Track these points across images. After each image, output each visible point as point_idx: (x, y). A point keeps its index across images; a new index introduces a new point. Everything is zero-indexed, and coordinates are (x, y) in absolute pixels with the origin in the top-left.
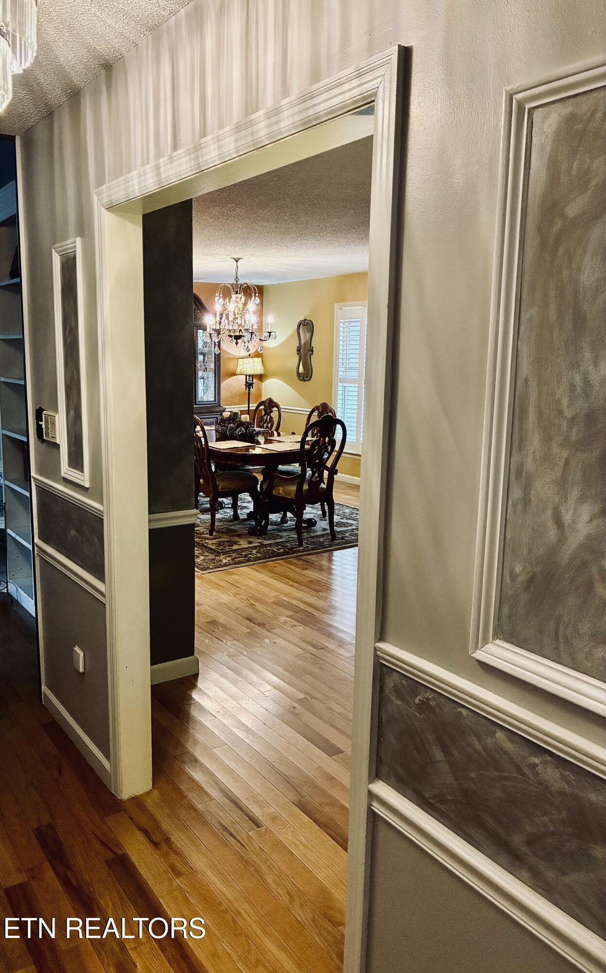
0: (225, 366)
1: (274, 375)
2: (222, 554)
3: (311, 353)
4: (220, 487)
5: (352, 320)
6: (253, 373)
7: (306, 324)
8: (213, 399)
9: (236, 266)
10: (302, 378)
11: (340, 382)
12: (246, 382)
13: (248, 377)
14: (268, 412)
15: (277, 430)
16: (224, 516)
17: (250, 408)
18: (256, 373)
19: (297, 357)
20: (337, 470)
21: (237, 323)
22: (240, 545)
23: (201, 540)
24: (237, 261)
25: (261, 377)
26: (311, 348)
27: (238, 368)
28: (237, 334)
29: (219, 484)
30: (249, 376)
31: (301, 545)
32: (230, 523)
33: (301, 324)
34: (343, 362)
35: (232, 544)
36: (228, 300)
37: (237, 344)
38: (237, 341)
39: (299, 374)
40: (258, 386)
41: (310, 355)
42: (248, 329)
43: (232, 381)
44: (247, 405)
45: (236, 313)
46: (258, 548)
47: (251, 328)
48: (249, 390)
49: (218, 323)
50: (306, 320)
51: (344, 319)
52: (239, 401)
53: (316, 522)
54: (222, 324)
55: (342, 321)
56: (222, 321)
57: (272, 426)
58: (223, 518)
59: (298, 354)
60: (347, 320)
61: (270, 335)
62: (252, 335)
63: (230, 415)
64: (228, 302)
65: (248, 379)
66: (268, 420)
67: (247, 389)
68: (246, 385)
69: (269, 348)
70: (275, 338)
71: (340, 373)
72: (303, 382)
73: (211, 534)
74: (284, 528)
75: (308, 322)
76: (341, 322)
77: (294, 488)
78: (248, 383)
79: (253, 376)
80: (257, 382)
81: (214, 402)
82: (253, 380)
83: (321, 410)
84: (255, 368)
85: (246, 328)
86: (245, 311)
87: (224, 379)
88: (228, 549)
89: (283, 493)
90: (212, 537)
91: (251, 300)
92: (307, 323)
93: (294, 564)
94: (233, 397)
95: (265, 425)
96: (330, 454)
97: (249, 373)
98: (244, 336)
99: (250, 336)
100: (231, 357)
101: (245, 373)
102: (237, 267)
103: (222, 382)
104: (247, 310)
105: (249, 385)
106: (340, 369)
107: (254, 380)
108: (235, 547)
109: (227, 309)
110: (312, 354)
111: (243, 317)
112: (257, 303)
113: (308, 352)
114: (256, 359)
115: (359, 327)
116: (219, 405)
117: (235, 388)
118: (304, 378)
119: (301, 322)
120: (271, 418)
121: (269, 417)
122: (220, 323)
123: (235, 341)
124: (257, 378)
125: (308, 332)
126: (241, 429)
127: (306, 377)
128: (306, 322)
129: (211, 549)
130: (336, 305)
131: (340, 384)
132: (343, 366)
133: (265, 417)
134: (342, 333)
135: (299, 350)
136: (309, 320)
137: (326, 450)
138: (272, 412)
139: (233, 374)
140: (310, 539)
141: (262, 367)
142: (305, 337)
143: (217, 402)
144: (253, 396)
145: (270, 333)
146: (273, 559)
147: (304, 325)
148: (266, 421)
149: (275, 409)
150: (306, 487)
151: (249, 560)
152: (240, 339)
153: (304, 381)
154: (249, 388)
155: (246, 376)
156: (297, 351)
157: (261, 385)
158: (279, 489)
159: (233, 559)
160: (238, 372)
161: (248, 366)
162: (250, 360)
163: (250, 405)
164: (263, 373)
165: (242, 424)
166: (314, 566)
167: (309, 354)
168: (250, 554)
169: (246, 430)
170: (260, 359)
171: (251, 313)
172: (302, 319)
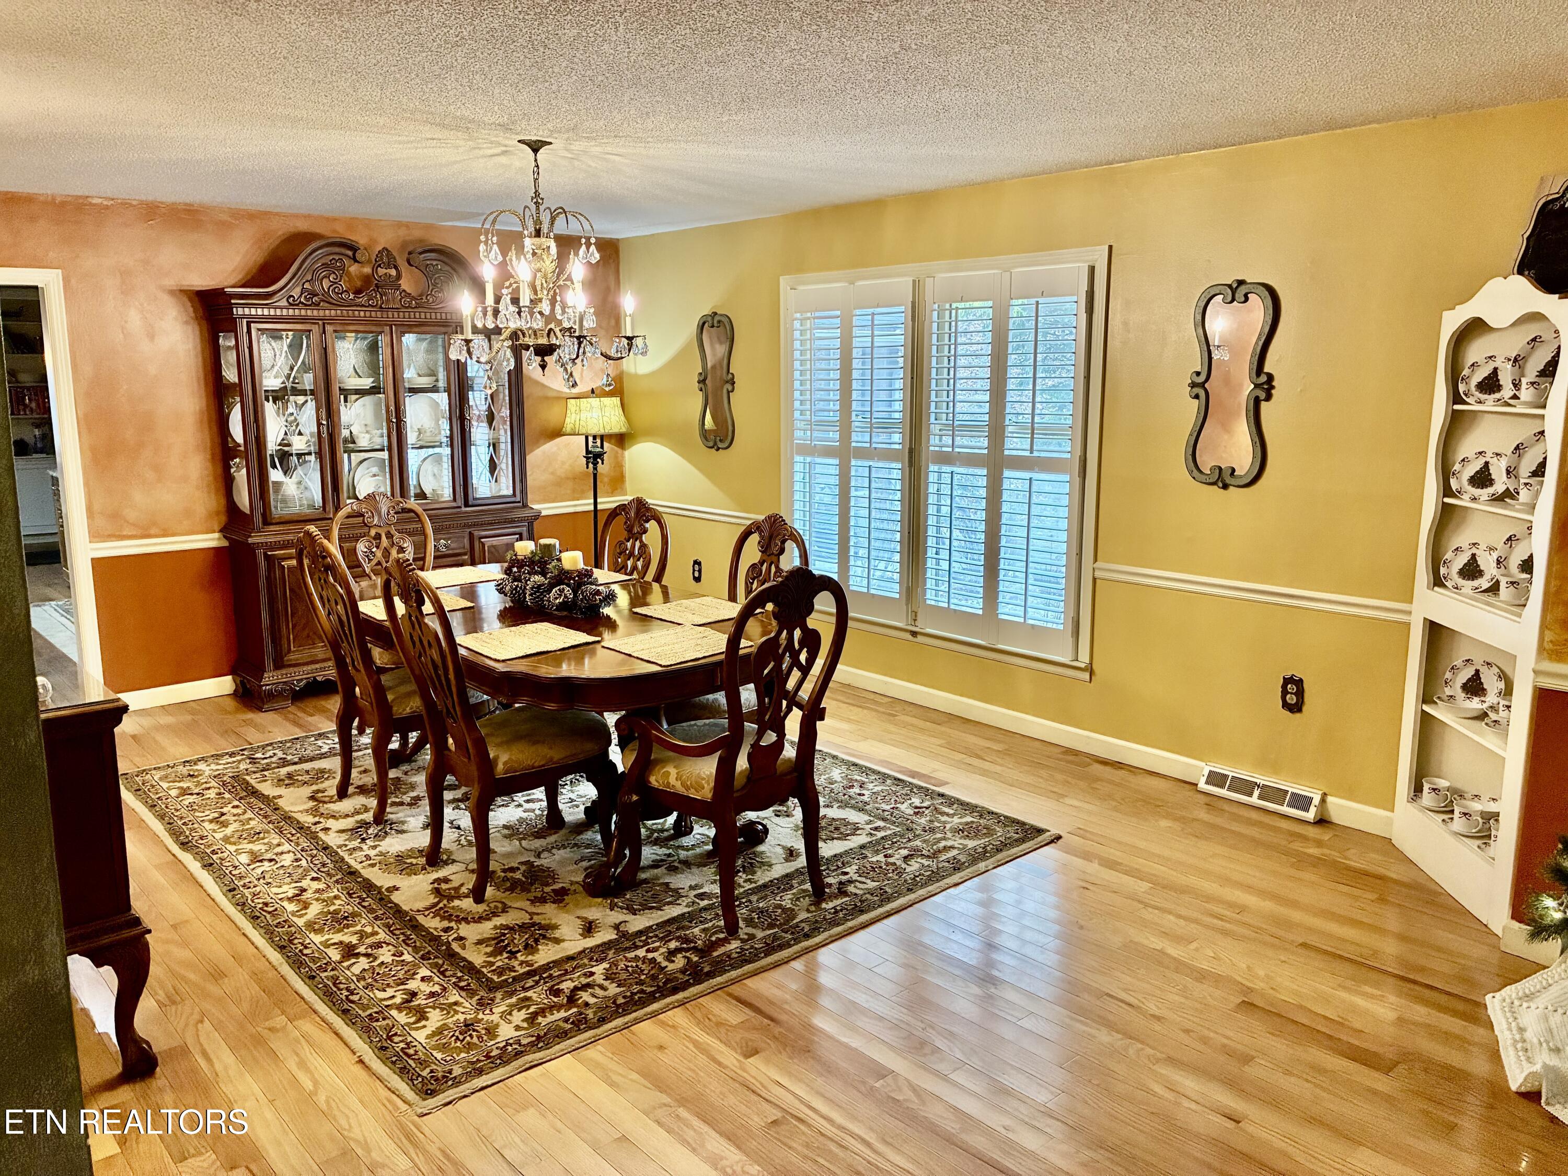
0: (536, 416)
1: (651, 433)
2: (499, 995)
3: (730, 389)
4: (500, 767)
5: (817, 314)
6: (602, 432)
7: (716, 324)
8: (510, 492)
9: (533, 164)
10: (711, 444)
11: (799, 454)
12: (588, 452)
13: (591, 439)
14: (635, 532)
15: (658, 578)
16: (525, 815)
17: (599, 507)
18: (608, 431)
19: (699, 398)
20: (824, 709)
21: (541, 313)
22: (557, 941)
23: (446, 924)
24: (535, 151)
25: (621, 440)
26: (730, 376)
27: (568, 420)
28: (543, 341)
29: (496, 758)
30: (595, 437)
31: (732, 929)
32: (538, 844)
33: (704, 323)
34: (802, 408)
35: (536, 941)
36: (514, 252)
37: (543, 367)
38: (543, 360)
39: (705, 434)
40: (616, 457)
41: (728, 392)
42: (572, 328)
43: (555, 449)
44: (592, 501)
45: (539, 288)
46: (611, 954)
47: (576, 327)
48: (595, 469)
49: (490, 313)
50: (715, 314)
51: (801, 312)
52: (574, 491)
53: (766, 831)
54: (501, 315)
55: (798, 315)
56: (501, 307)
57: (646, 566)
58: (521, 821)
59: (701, 390)
60: (809, 315)
61: (630, 346)
62: (580, 344)
63: (532, 552)
64: (514, 258)
65: (590, 444)
66: (636, 553)
67: (591, 465)
68: (587, 458)
69: (636, 375)
70: (644, 353)
71: (798, 434)
72: (713, 450)
73: (478, 894)
74: (683, 854)
75: (723, 319)
76: (796, 319)
77: (708, 767)
78: (590, 452)
79: (602, 438)
80: (612, 449)
81: (513, 499)
82: (602, 447)
83: (766, 534)
84: (605, 418)
85: (566, 325)
86: (561, 283)
87: (537, 443)
88: (522, 963)
89: (678, 785)
90: (481, 908)
91: (577, 254)
92: (719, 322)
93: (719, 1024)
94: (559, 483)
95: (630, 563)
96: (805, 671)
97: (594, 431)
98: (559, 347)
99: (576, 347)
100: (550, 394)
101: (584, 431)
102: (537, 166)
103: (532, 451)
104: (569, 278)
105: (594, 457)
106: (798, 424)
107: (606, 445)
108: (545, 954)
109: (513, 277)
110: (732, 391)
111: (558, 298)
112: (593, 262)
113: (722, 387)
114: (607, 401)
115: (839, 331)
116: (525, 506)
117: (563, 463)
118: (715, 444)
119: (705, 319)
120: (643, 546)
121: (638, 544)
122: (496, 312)
123: (539, 359)
124: (613, 441)
125: (721, 343)
126: (562, 591)
127: (721, 441)
128: (717, 318)
129: (471, 969)
130: (783, 280)
131: (798, 458)
132: (802, 417)
133: (629, 544)
134: (798, 342)
135: (702, 382)
136: (721, 315)
137: (796, 663)
138: (645, 531)
139: (557, 433)
140: (754, 898)
141: (623, 418)
142: (715, 351)
143: (518, 499)
144: (606, 480)
145: (630, 339)
146: (655, 1006)
147: (713, 326)
148: (632, 554)
149: (653, 522)
150: (742, 763)
151: (580, 1024)
152: (551, 354)
153: (718, 449)
154: (595, 464)
155: (587, 438)
156: (699, 382)
157: (623, 456)
158: (668, 773)
159: (532, 1019)
160: (568, 428)
161: (589, 415)
162: (595, 401)
163: (599, 500)
164: (624, 430)
165: (563, 577)
166: (777, 1030)
167: (725, 391)
168: (585, 987)
169: (575, 592)
170: (616, 401)
171: (578, 286)
172: (707, 311)
